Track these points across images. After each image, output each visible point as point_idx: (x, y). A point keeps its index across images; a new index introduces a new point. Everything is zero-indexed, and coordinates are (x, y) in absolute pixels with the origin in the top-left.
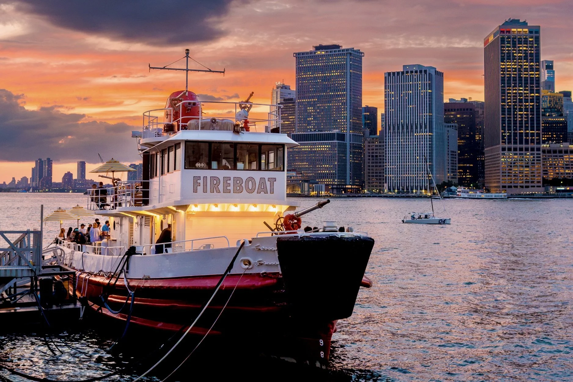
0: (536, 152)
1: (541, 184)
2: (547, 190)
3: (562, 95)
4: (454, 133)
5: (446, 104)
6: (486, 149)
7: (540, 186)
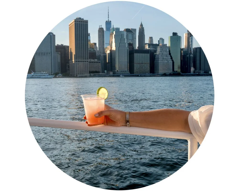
0: (87, 62)
1: (89, 73)
2: (90, 74)
3: (94, 44)
4: (59, 56)
5: (56, 46)
6: (70, 61)
7: (88, 74)
